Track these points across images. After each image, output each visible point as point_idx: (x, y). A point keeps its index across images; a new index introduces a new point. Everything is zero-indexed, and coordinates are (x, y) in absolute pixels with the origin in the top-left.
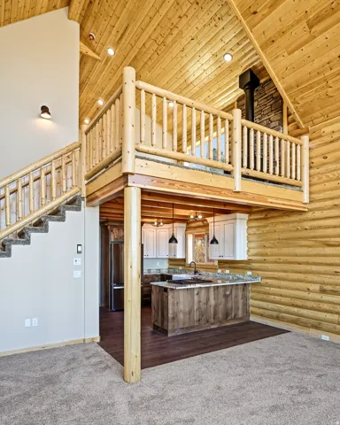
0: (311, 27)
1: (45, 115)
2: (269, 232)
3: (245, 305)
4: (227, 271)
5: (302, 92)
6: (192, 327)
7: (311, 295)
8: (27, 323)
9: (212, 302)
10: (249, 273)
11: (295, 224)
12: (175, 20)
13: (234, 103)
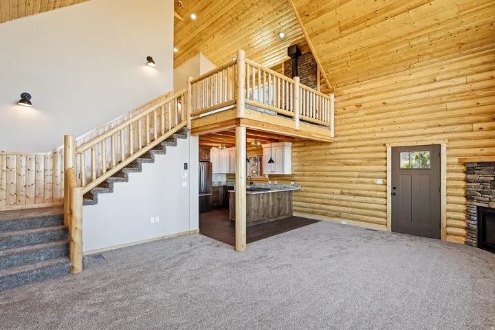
0: (341, 31)
1: (151, 64)
2: (306, 156)
3: (290, 205)
4: (276, 182)
5: (332, 67)
6: (259, 221)
7: (336, 197)
8: (152, 220)
9: (271, 203)
10: (293, 183)
11: (325, 151)
12: (248, 5)
13: (281, 64)
